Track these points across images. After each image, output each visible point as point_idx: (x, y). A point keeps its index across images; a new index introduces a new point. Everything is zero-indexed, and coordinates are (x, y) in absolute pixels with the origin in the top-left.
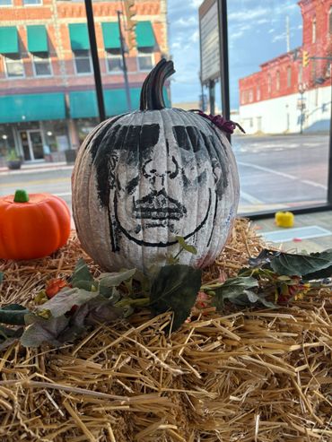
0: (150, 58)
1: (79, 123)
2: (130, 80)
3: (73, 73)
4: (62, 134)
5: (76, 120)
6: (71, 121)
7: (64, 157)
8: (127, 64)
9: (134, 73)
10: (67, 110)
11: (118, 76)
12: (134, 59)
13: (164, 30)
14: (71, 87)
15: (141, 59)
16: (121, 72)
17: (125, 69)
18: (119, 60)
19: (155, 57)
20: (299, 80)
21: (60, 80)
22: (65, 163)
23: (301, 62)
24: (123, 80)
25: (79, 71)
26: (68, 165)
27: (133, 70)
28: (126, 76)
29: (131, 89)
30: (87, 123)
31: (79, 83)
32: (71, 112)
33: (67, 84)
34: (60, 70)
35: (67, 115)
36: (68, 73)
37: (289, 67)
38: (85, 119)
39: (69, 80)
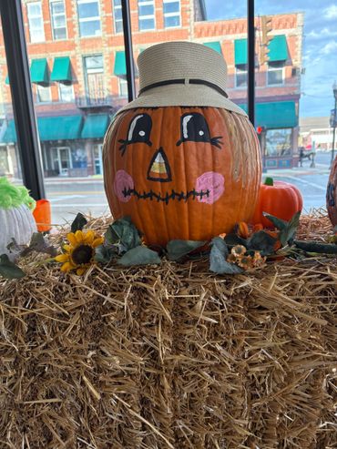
0: (281, 72)
8: (256, 80)
9: (263, 87)
13: (299, 43)
19: (287, 70)
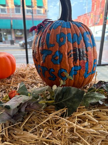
0: (41, 10)
1: (15, 31)
2: (34, 17)
3: (14, 13)
4: (9, 34)
5: (14, 30)
6: (13, 30)
7: (10, 42)
8: (33, 12)
9: (36, 15)
10: (11, 26)
11: (30, 15)
12: (35, 10)
14: (13, 18)
15: (38, 10)
16: (31, 14)
17: (32, 13)
18: (30, 10)
19: (43, 10)
20: (89, 23)
21: (9, 15)
22: (10, 44)
23: (90, 17)
24: (31, 17)
25: (16, 12)
26: (11, 45)
27: (35, 14)
28: (32, 16)
29: (34, 21)
30: (18, 31)
31: (16, 16)
32: (13, 27)
33: (12, 17)
34: (10, 11)
35: (11, 28)
36: (12, 13)
37: (86, 18)
38: (18, 30)
39: (12, 15)
